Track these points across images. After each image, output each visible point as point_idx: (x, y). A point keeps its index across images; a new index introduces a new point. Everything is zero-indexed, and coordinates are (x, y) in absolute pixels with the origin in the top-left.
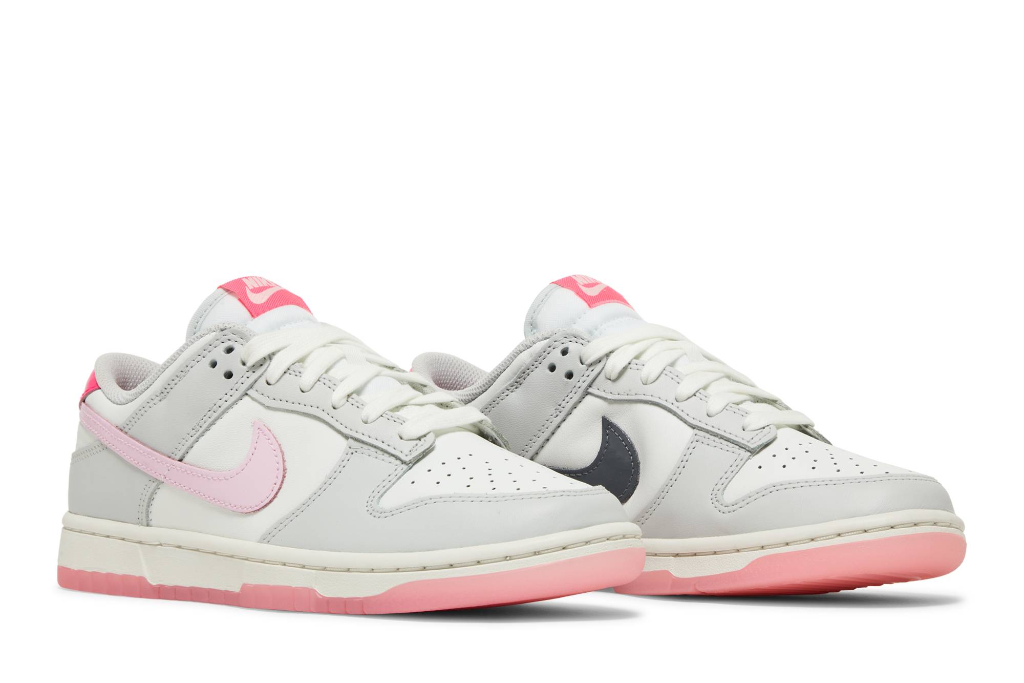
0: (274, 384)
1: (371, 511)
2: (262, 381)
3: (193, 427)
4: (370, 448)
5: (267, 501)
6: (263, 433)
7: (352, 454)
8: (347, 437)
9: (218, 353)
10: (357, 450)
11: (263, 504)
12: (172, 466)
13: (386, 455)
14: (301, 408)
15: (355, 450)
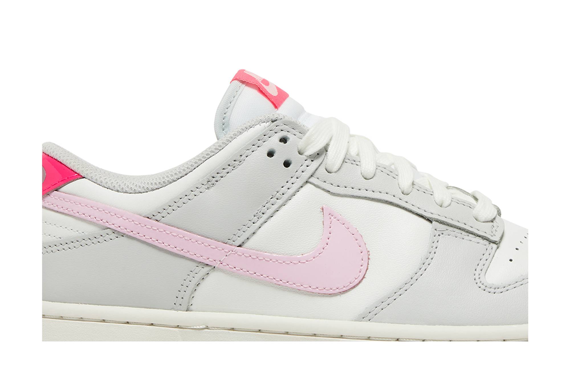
0: (336, 172)
1: (483, 287)
2: (322, 170)
3: (255, 213)
4: (455, 229)
5: (357, 281)
6: (335, 218)
7: (439, 235)
8: (430, 220)
9: (274, 143)
10: (443, 232)
11: (352, 285)
12: (231, 252)
13: (470, 235)
14: (370, 194)
15: (441, 232)
